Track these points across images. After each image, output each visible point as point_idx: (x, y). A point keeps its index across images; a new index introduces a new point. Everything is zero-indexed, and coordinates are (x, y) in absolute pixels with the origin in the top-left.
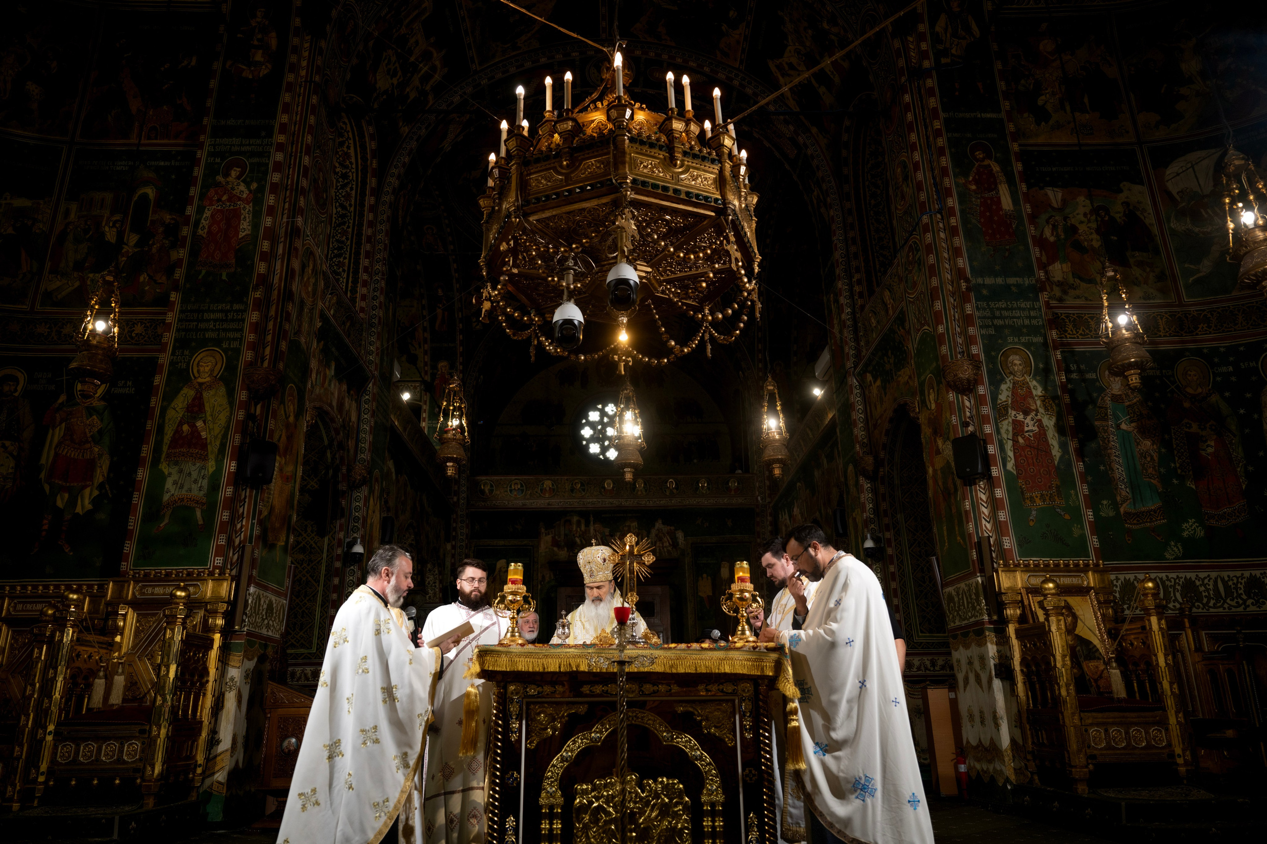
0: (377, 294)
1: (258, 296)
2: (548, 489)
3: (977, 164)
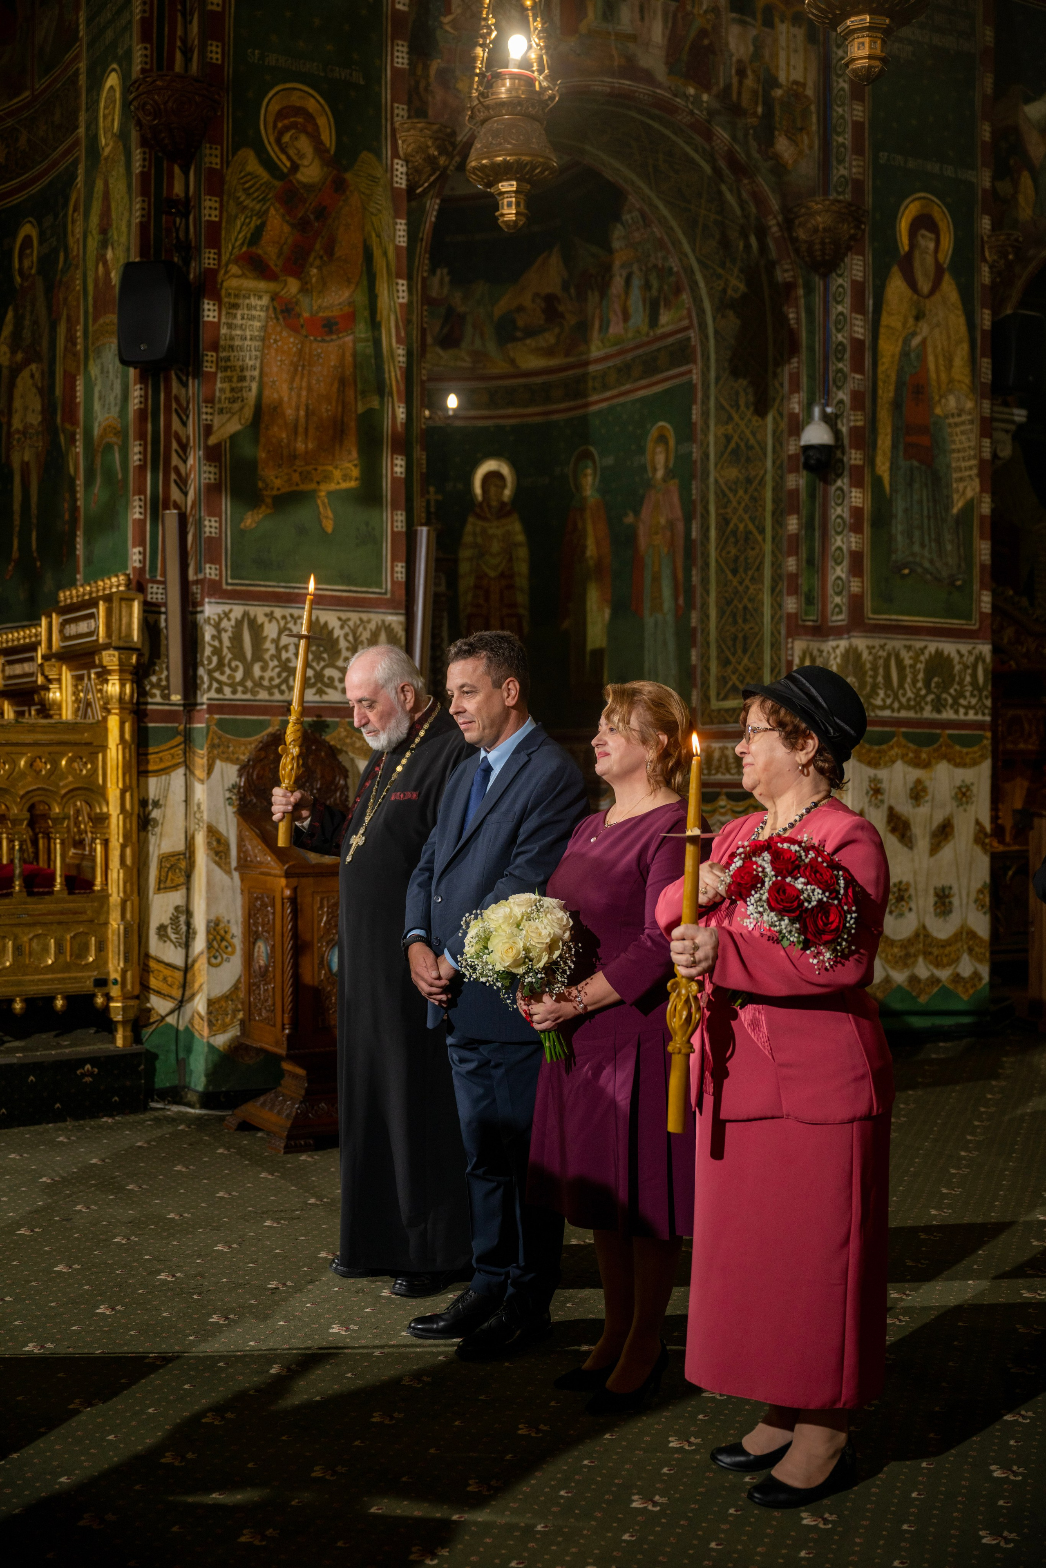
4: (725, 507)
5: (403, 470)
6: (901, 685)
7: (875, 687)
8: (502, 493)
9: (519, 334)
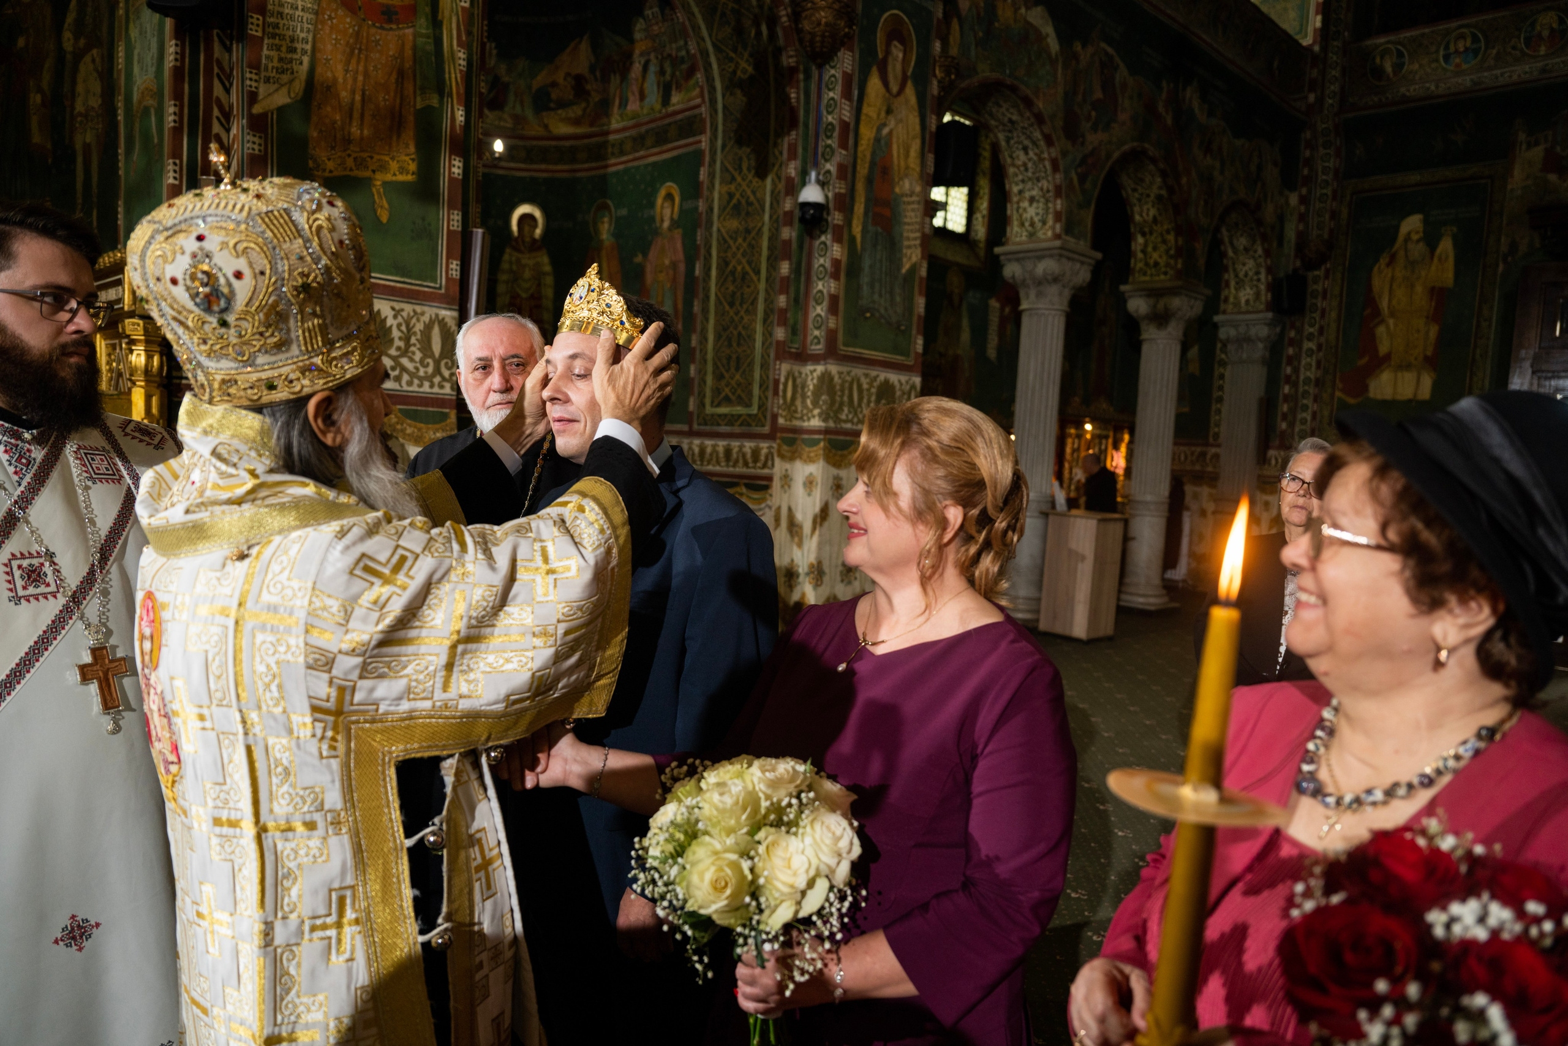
4: (726, 252)
5: (460, 171)
6: (860, 405)
7: (842, 404)
8: (534, 231)
9: (552, 105)
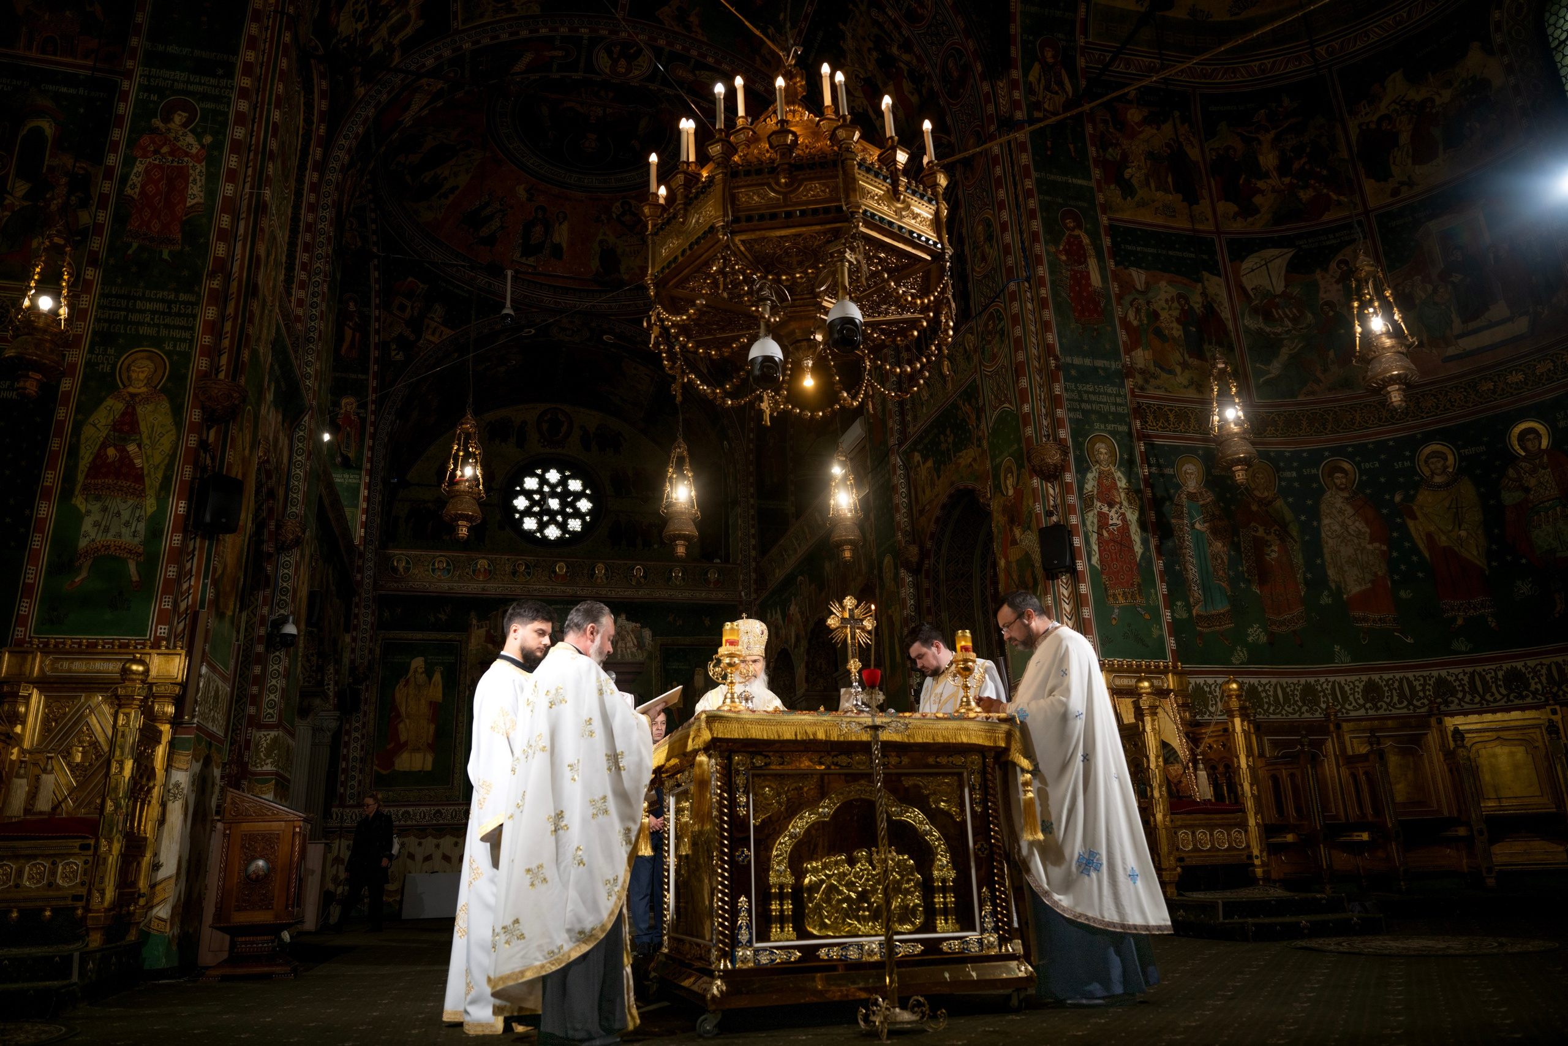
0: (318, 300)
1: (215, 286)
2: (482, 570)
3: (1067, 233)
